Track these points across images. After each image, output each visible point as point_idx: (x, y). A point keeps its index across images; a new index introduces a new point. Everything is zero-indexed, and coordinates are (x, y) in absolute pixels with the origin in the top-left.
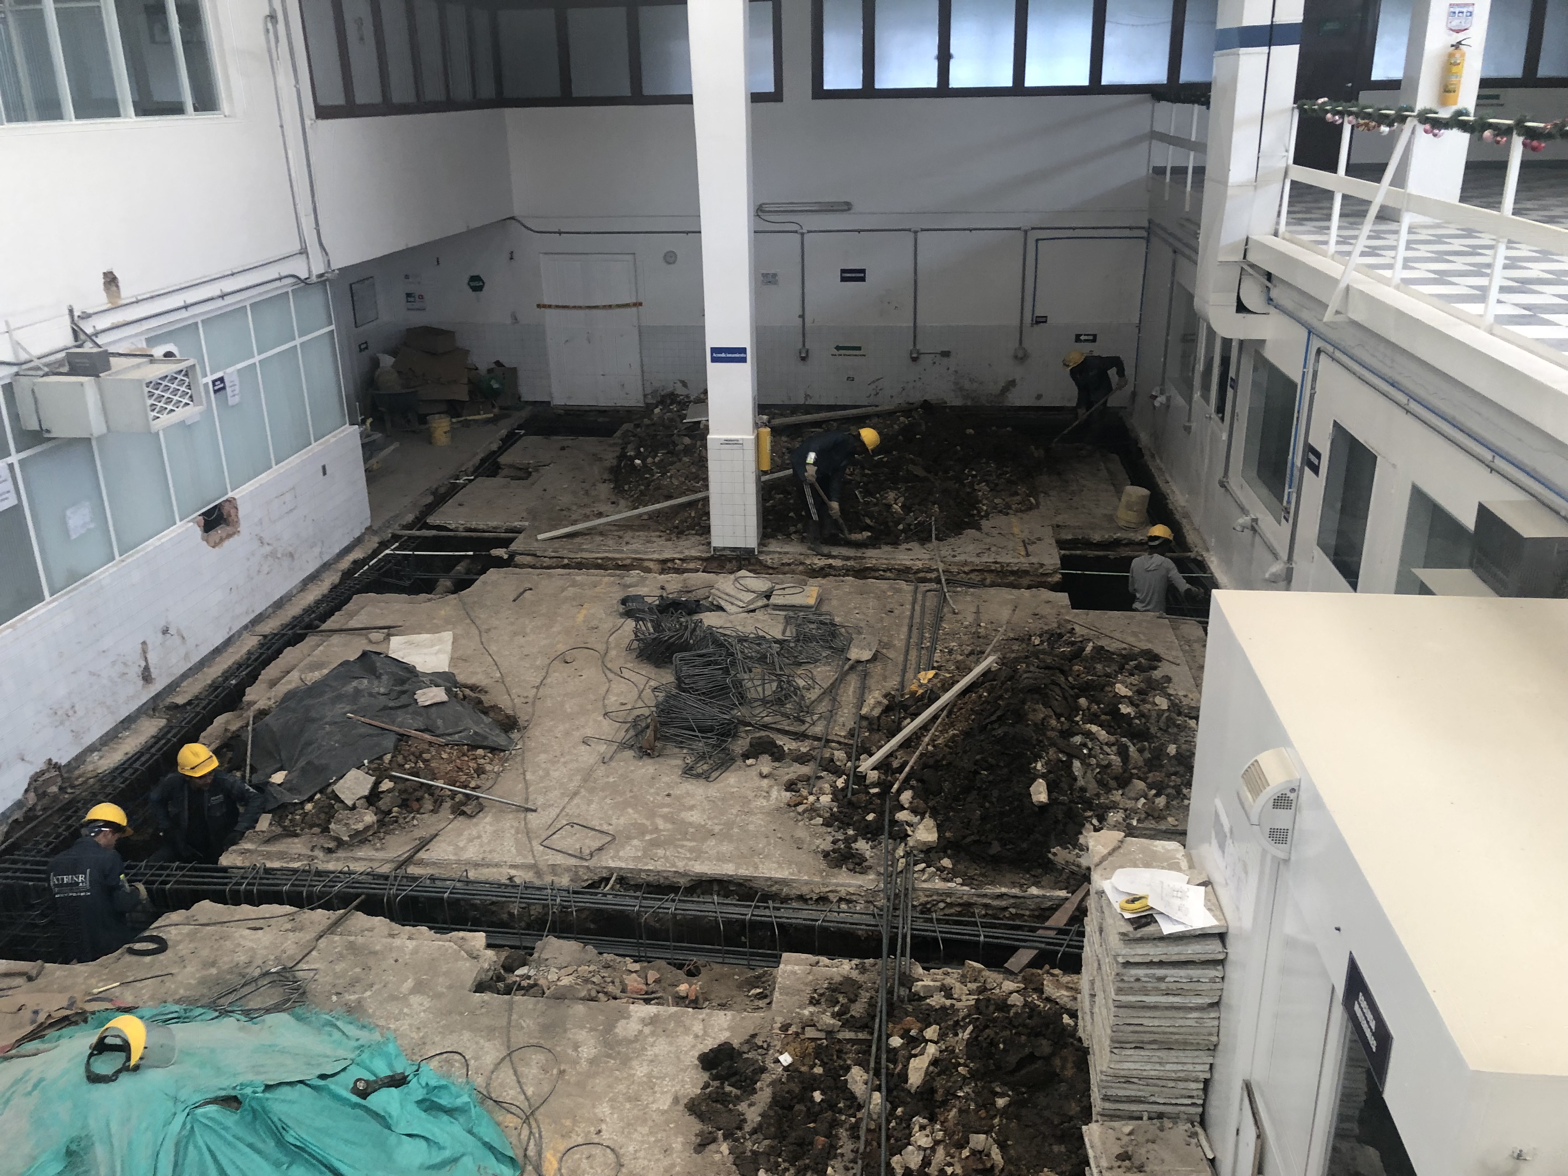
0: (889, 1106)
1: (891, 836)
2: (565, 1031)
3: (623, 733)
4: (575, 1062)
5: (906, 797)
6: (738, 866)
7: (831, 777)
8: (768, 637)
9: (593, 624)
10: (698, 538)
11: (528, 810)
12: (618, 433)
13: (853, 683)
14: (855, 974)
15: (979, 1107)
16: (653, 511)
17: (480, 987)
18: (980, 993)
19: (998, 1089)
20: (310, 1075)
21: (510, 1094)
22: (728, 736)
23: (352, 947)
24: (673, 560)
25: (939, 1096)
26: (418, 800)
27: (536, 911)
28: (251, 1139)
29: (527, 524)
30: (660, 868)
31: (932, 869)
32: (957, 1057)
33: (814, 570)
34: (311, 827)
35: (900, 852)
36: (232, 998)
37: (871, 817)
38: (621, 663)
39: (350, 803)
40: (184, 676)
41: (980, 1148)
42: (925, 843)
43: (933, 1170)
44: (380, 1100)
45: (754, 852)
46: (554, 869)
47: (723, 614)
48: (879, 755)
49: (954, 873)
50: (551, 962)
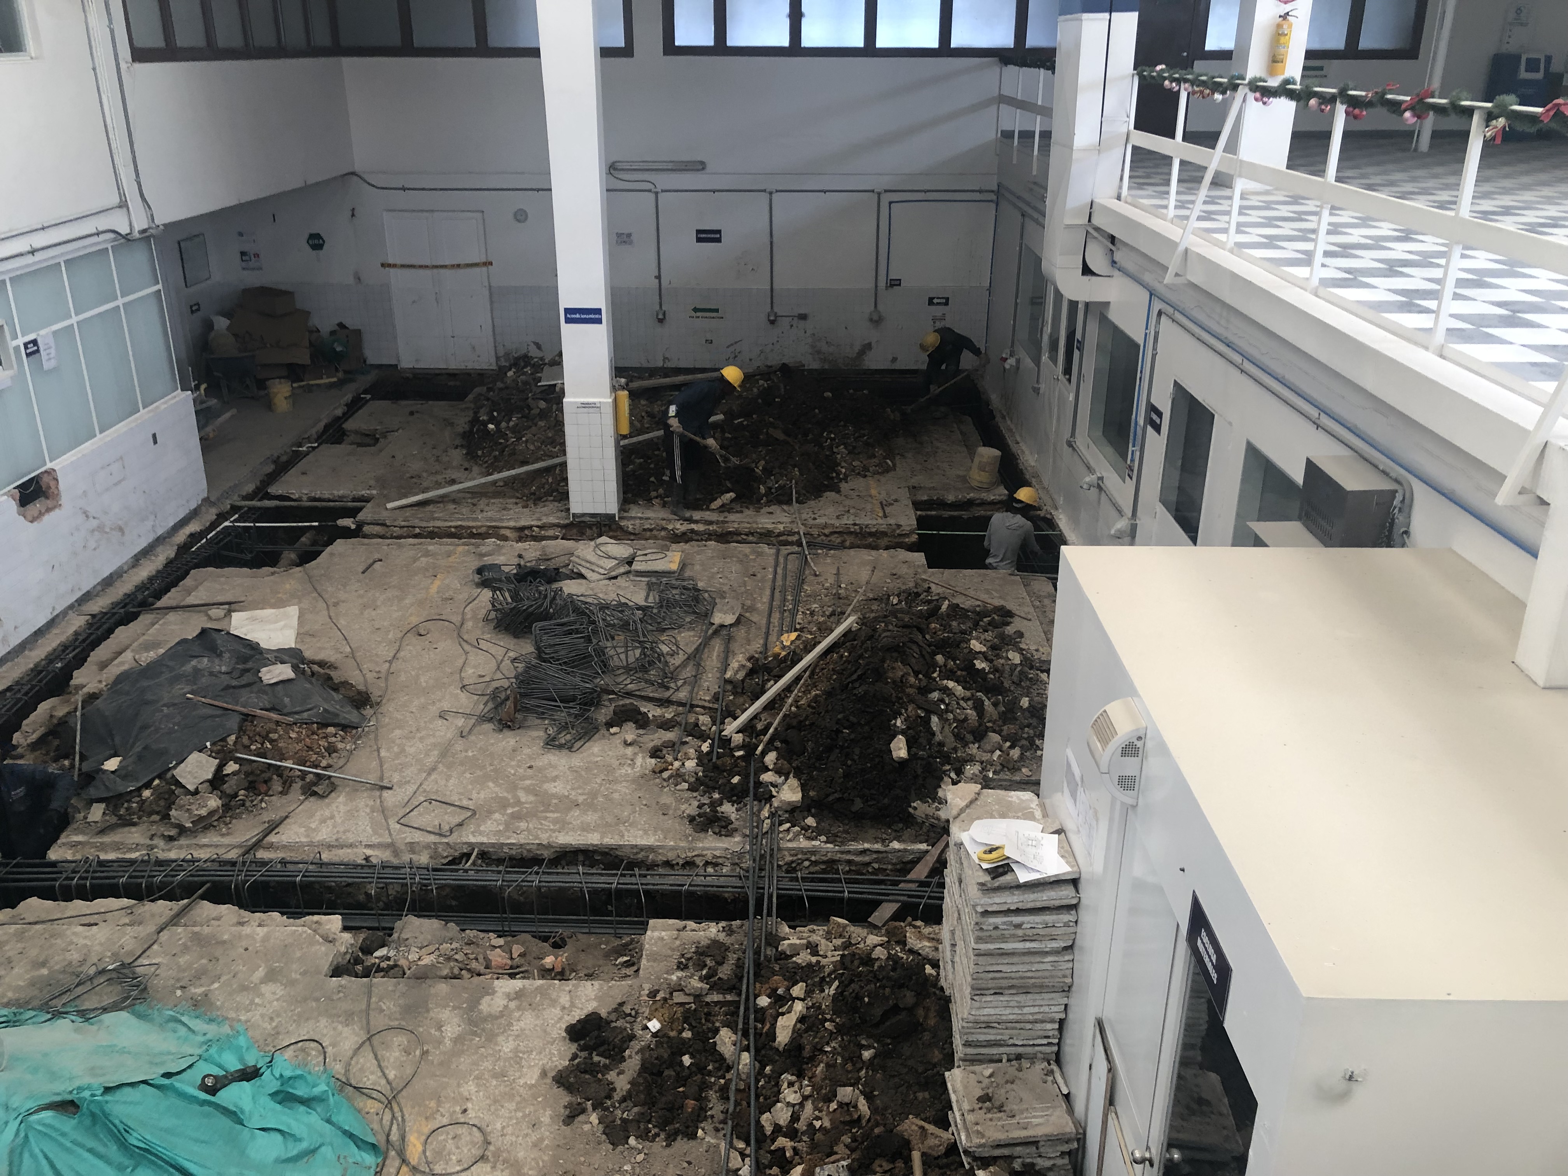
0: (757, 1065)
1: (758, 798)
2: (428, 1011)
3: (481, 707)
4: (440, 1042)
5: (771, 758)
6: (603, 835)
7: (695, 742)
8: (630, 604)
9: (447, 595)
10: (556, 504)
11: (383, 788)
12: (470, 397)
13: (717, 646)
14: (722, 937)
15: (845, 1061)
16: (508, 478)
17: (337, 972)
18: (845, 949)
19: (864, 1042)
20: (153, 1074)
21: (371, 1079)
22: (591, 705)
23: (197, 938)
24: (530, 527)
25: (806, 1053)
26: (266, 782)
27: (394, 890)
28: (91, 1143)
29: (374, 492)
30: (523, 841)
31: (797, 828)
32: (823, 1013)
33: (676, 535)
34: (150, 814)
35: (765, 813)
36: (65, 998)
37: (736, 780)
38: (478, 634)
39: (191, 788)
40: (3, 661)
41: (847, 1100)
42: (789, 803)
43: (801, 1125)
44: (230, 1095)
45: (619, 820)
46: (412, 847)
47: (584, 581)
48: (743, 718)
49: (817, 832)
50: (410, 941)
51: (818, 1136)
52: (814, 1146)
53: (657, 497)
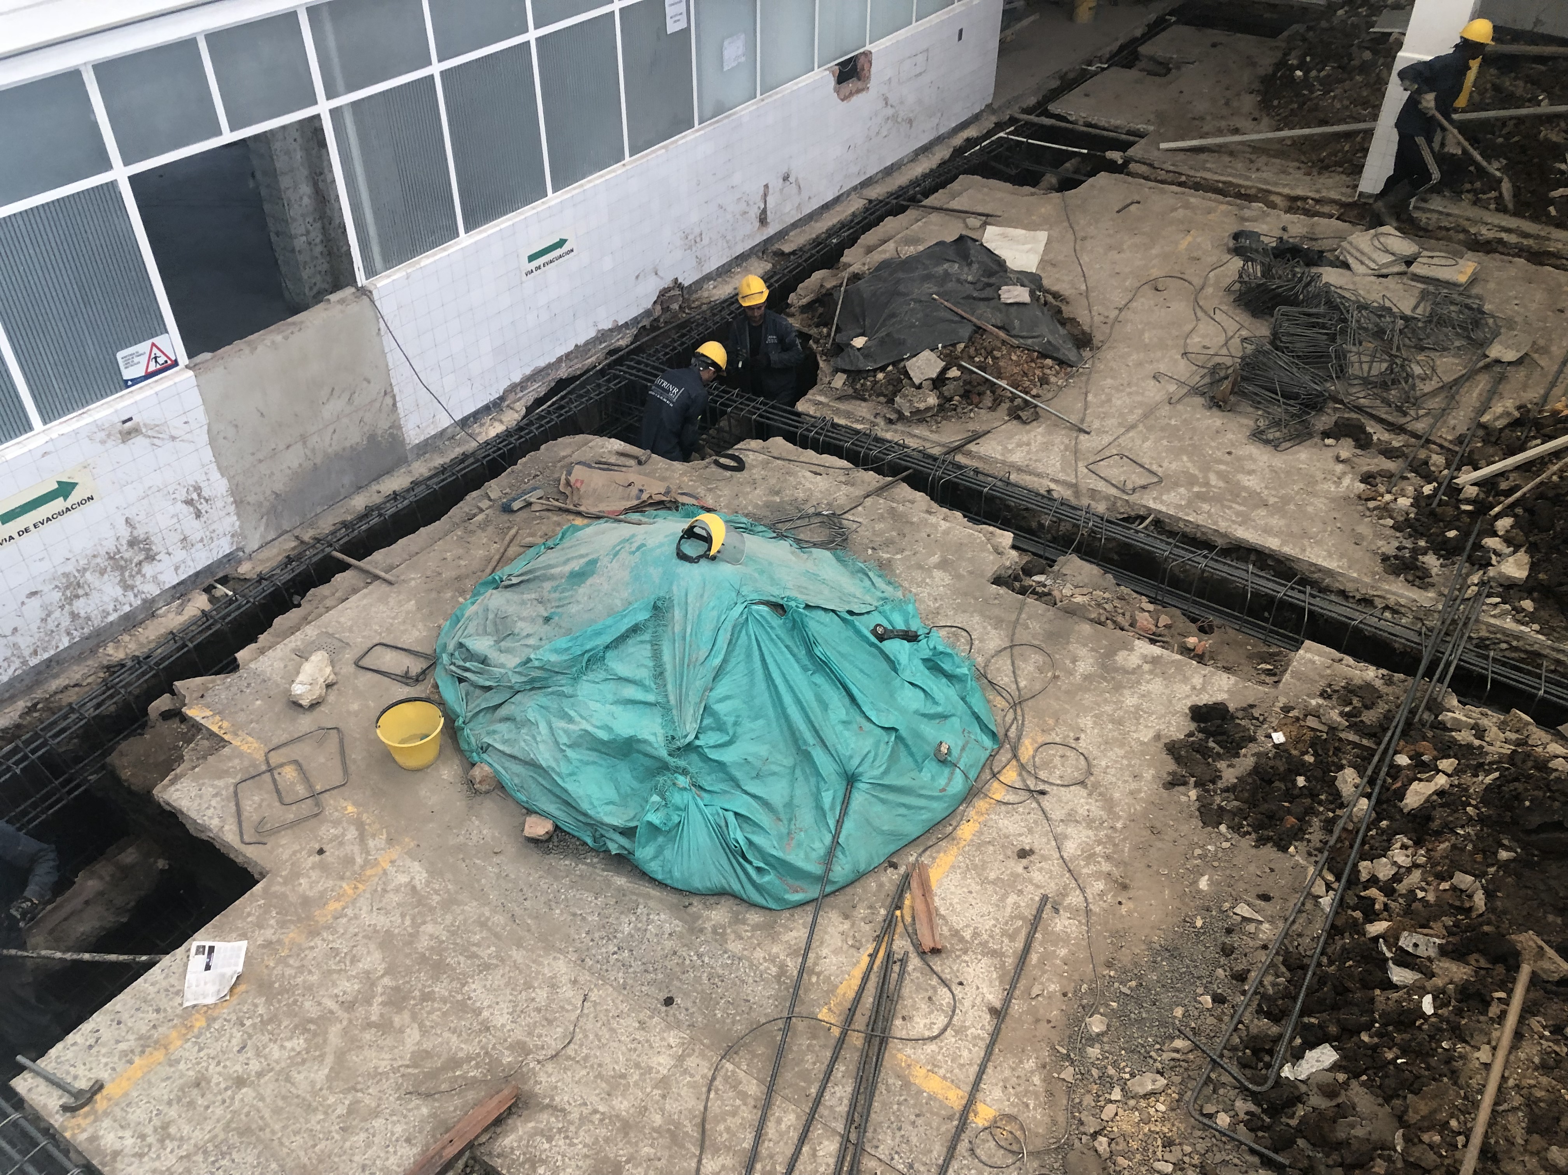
0: (1374, 815)
1: (1470, 560)
2: (1068, 643)
3: (1198, 378)
4: (1070, 673)
5: (1504, 524)
6: (1284, 543)
7: (1418, 481)
8: (1395, 310)
9: (1195, 255)
10: (1344, 177)
11: (1081, 430)
12: (1286, 34)
13: (1483, 383)
14: (1378, 683)
15: (1476, 850)
16: (1299, 137)
17: (998, 581)
18: (1517, 745)
19: (1506, 842)
20: (842, 608)
21: (1004, 679)
22: (1313, 408)
23: (892, 511)
24: (1304, 199)
25: (1435, 825)
26: (979, 394)
27: (1064, 527)
28: (789, 643)
29: (1151, 128)
30: (1200, 522)
31: (1507, 606)
32: (1469, 797)
33: (1477, 242)
34: (878, 396)
35: (1475, 578)
36: (788, 525)
37: (1452, 534)
38: (1215, 302)
39: (917, 381)
40: (795, 225)
41: (1463, 887)
42: (1509, 578)
43: (1402, 888)
44: (893, 646)
45: (1305, 534)
46: (1093, 493)
47: (1348, 273)
48: (1486, 471)
49: (1532, 618)
50: (1068, 578)
51: (1416, 905)
52: (1407, 911)
53: (1468, 191)
